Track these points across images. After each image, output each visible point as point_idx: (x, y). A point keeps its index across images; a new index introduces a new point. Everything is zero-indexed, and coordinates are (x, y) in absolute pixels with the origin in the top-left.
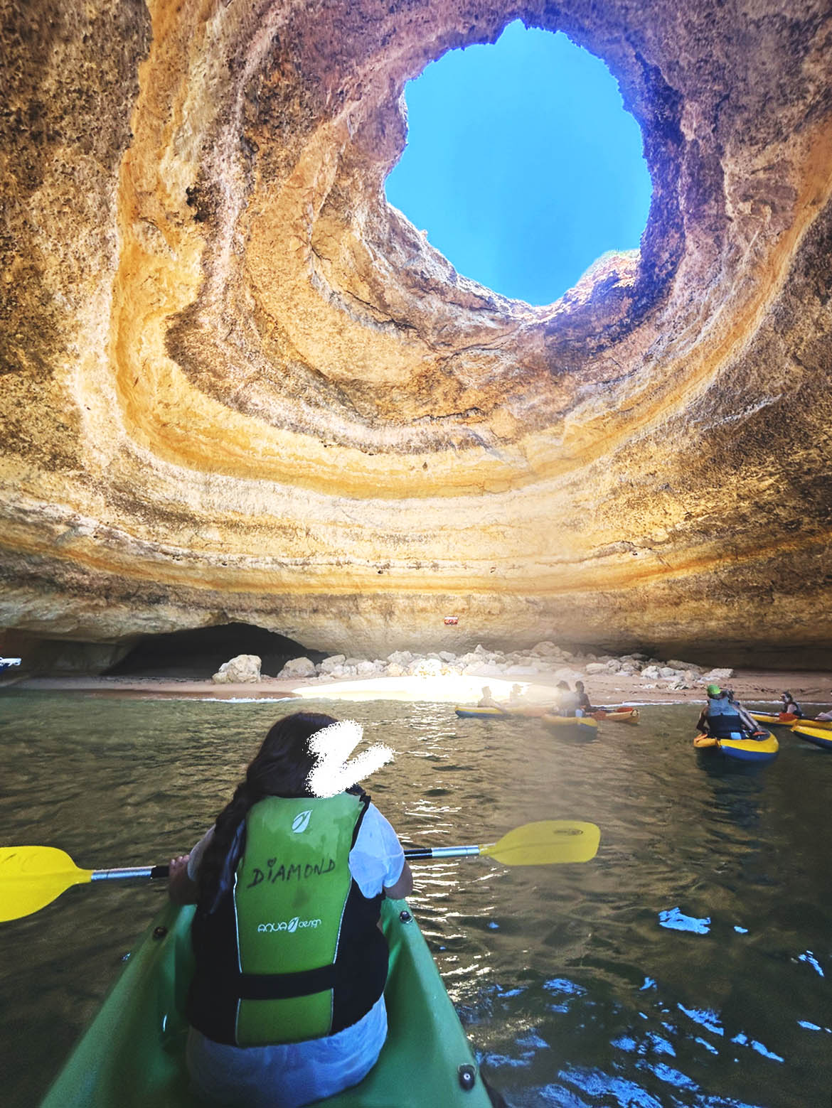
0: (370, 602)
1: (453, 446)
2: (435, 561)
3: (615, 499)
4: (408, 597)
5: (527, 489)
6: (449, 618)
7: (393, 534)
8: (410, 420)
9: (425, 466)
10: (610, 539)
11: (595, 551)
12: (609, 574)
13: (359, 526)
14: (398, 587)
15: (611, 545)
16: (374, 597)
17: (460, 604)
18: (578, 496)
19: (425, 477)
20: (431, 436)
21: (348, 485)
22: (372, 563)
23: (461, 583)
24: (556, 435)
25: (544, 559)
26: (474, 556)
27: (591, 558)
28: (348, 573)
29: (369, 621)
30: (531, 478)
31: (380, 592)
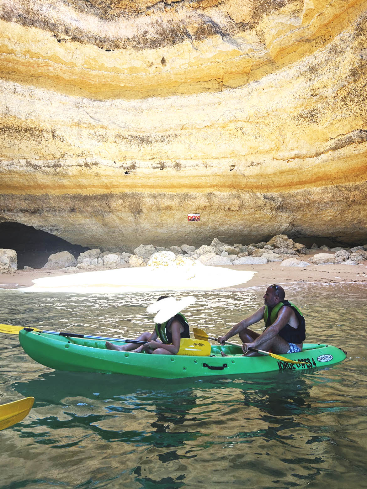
0: (120, 201)
1: (189, 36)
2: (178, 161)
3: (355, 81)
4: (154, 196)
5: (265, 80)
6: (192, 215)
7: (137, 134)
8: (144, 8)
9: (163, 61)
10: (347, 129)
11: (332, 143)
12: (343, 166)
13: (103, 127)
14: (144, 186)
15: (348, 135)
16: (124, 196)
17: (202, 202)
18: (316, 83)
19: (164, 74)
20: (166, 25)
21: (89, 85)
22: (119, 164)
23: (203, 181)
24: (295, 13)
25: (281, 154)
26: (214, 155)
27: (328, 150)
28: (97, 174)
29: (120, 218)
30: (268, 68)
31: (128, 191)
